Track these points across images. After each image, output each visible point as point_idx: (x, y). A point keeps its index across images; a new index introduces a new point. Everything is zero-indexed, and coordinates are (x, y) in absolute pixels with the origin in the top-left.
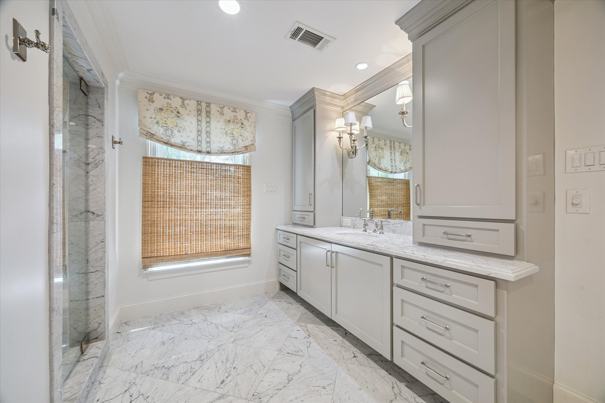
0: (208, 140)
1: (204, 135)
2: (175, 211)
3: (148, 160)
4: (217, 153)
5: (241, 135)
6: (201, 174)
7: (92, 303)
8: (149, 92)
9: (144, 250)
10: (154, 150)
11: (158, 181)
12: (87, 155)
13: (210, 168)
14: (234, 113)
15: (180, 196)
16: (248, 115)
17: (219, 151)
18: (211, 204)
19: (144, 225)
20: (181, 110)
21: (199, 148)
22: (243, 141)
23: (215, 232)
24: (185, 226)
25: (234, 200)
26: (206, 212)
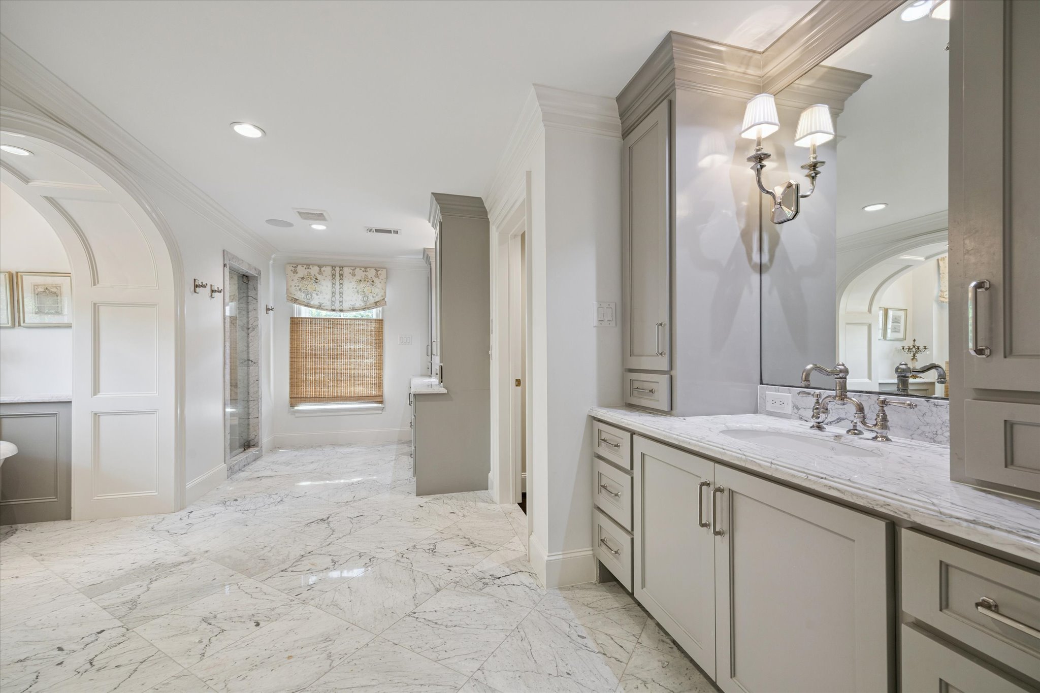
0: (341, 299)
1: (337, 296)
2: (315, 361)
3: (294, 320)
4: (349, 310)
5: (371, 292)
6: (337, 329)
7: (252, 421)
8: (294, 266)
9: (291, 391)
10: (299, 313)
11: (302, 337)
12: (248, 323)
13: (344, 323)
14: (365, 273)
15: (320, 348)
16: (379, 272)
17: (350, 308)
18: (346, 355)
19: (291, 372)
20: (319, 277)
21: (333, 308)
22: (373, 297)
23: (350, 380)
24: (324, 374)
25: (367, 351)
26: (341, 362)
